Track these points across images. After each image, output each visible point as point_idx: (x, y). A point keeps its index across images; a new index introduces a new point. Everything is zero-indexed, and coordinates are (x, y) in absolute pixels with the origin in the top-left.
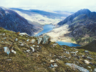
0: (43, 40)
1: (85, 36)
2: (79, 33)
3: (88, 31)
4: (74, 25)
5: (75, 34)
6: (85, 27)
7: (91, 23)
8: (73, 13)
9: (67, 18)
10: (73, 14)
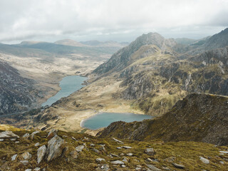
0: (49, 150)
1: (159, 94)
2: (144, 88)
3: (164, 82)
4: (132, 70)
5: (137, 91)
6: (156, 74)
7: (168, 64)
8: (127, 43)
9: (115, 55)
10: (127, 45)
